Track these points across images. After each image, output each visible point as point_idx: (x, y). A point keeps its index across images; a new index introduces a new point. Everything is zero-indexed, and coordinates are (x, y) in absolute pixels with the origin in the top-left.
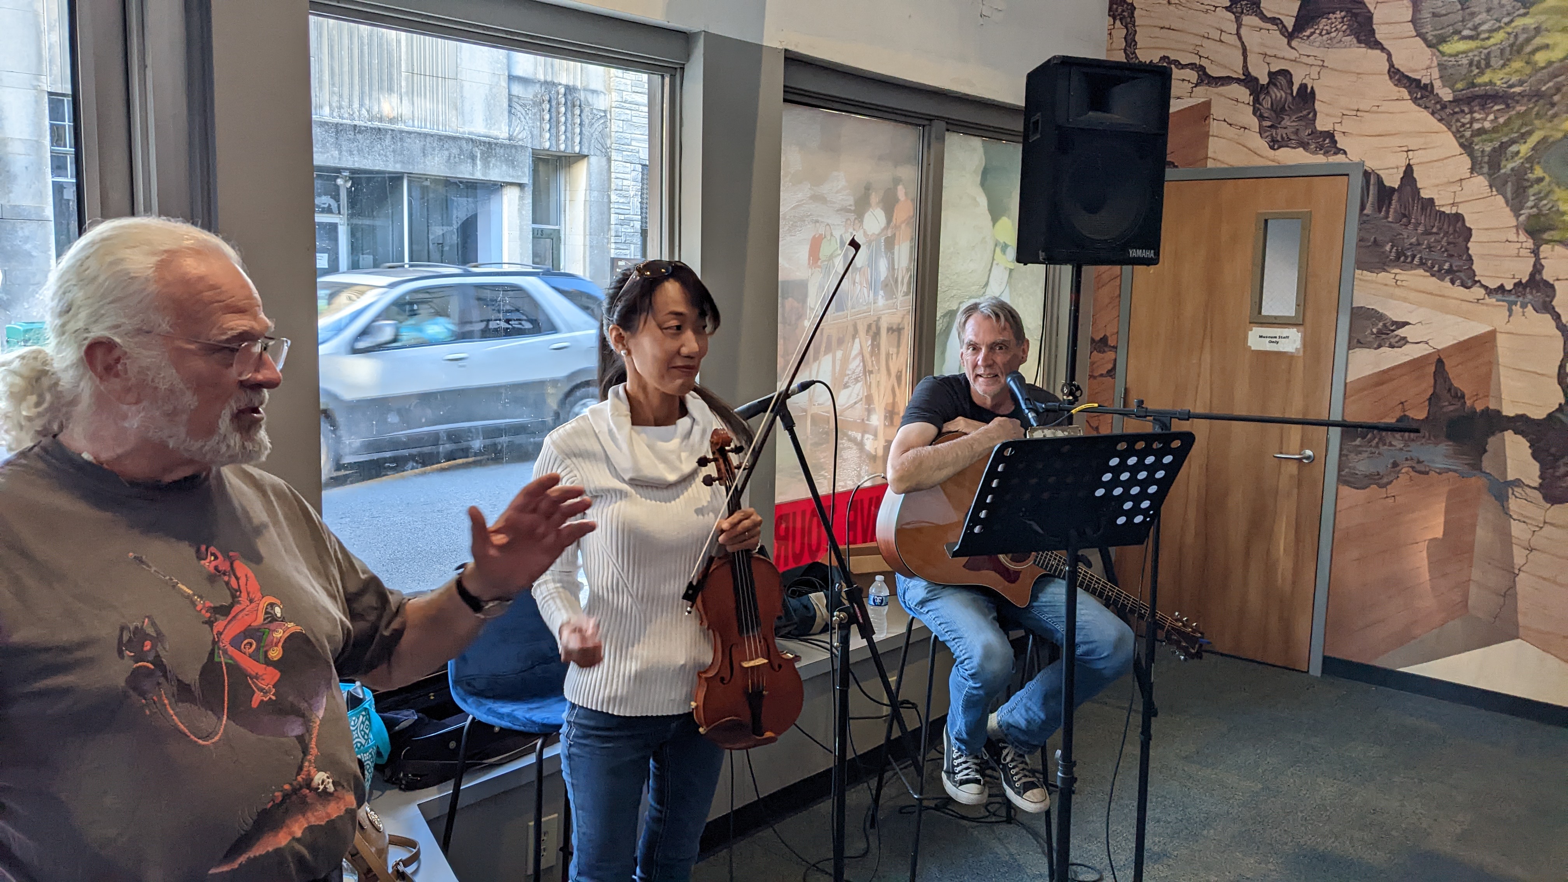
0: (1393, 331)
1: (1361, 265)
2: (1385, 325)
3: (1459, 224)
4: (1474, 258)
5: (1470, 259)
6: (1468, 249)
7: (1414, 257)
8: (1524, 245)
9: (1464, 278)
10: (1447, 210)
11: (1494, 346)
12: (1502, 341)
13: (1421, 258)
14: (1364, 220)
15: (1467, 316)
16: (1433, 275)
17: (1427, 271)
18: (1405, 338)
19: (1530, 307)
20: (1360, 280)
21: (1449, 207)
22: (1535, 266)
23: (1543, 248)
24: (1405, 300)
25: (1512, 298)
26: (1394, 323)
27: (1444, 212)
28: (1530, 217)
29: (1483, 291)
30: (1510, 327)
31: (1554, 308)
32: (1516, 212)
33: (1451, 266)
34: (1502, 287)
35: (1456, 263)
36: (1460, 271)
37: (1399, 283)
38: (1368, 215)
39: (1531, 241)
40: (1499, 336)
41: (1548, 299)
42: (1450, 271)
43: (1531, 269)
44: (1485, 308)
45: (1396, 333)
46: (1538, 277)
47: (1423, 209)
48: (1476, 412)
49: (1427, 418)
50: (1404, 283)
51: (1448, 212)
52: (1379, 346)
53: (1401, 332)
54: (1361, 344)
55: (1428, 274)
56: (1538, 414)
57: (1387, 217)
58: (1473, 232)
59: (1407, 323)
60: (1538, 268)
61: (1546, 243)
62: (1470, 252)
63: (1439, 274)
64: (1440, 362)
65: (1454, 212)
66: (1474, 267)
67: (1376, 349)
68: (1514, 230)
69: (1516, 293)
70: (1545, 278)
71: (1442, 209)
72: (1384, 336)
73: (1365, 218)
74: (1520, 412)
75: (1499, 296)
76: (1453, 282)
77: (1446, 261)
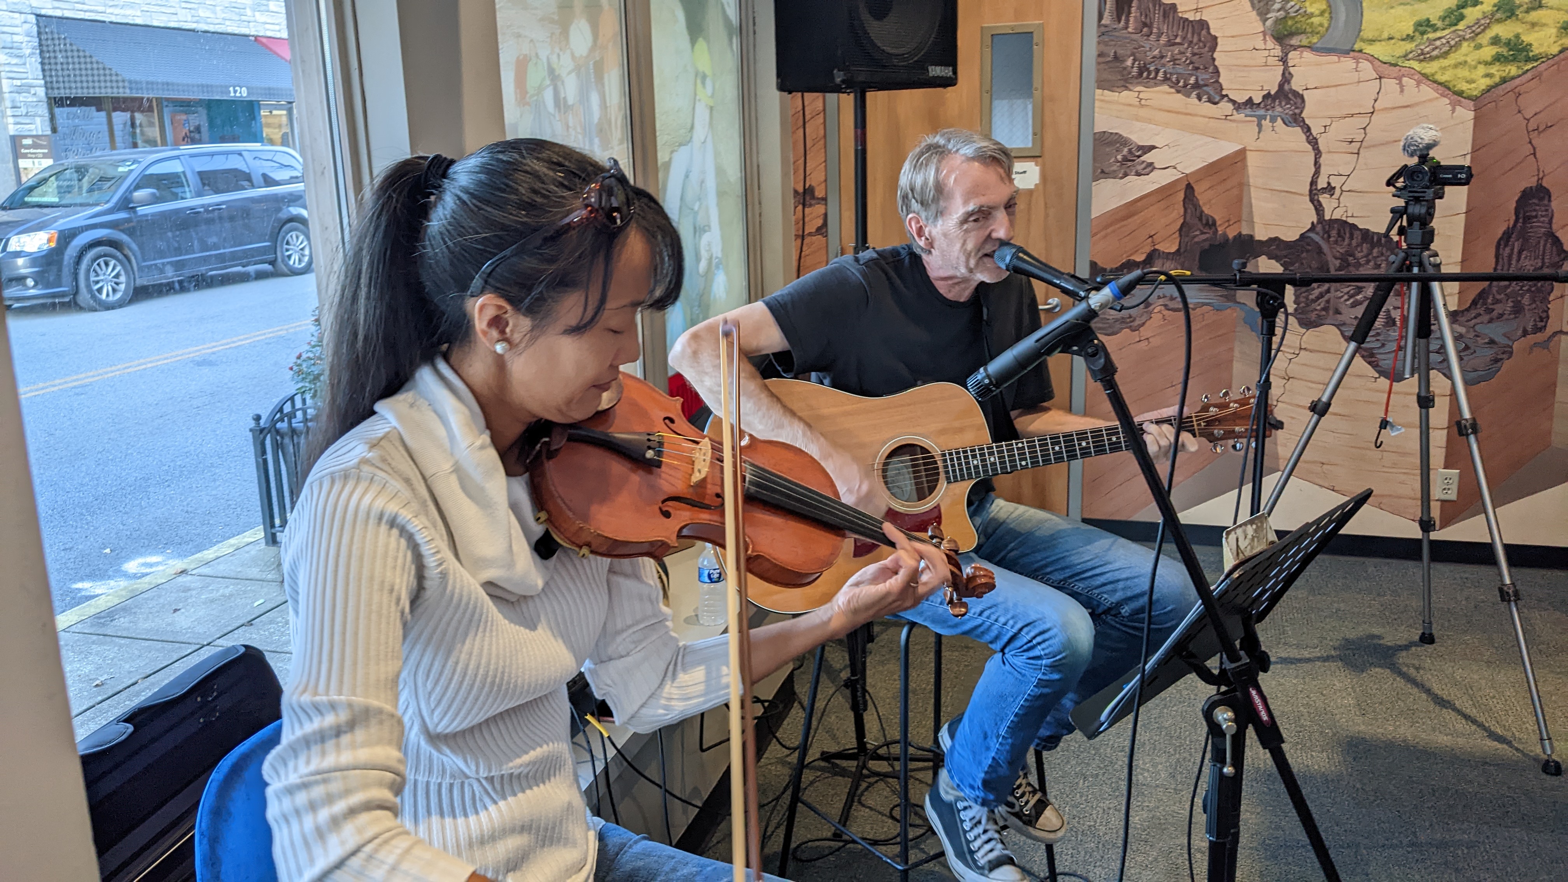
0: (1139, 157)
1: (1102, 84)
2: (1130, 151)
3: (1204, 32)
4: (1221, 70)
5: (1217, 72)
6: (1214, 60)
7: (1157, 71)
8: (1272, 53)
9: (1212, 93)
10: (1191, 17)
11: (1245, 167)
12: (1253, 161)
13: (1165, 72)
14: (1104, 32)
15: (1214, 135)
16: (1178, 92)
17: (1171, 87)
18: (1152, 164)
19: (1279, 120)
20: (1102, 101)
21: (1192, 13)
22: (1283, 74)
23: (1291, 55)
24: (1149, 121)
25: (1261, 112)
26: (1140, 148)
27: (1187, 19)
28: (1278, 21)
29: (1230, 106)
30: (1260, 144)
31: (1303, 121)
32: (1263, 15)
33: (1197, 79)
34: (1250, 101)
35: (1203, 76)
36: (1206, 85)
37: (1143, 102)
38: (1106, 26)
39: (1278, 47)
40: (1249, 154)
41: (1297, 111)
42: (1196, 86)
43: (1280, 78)
44: (1234, 125)
45: (1142, 158)
46: (1286, 87)
47: (1165, 15)
48: (1228, 240)
49: (1178, 250)
50: (1148, 102)
51: (1191, 19)
52: (1126, 175)
53: (1148, 158)
54: (1105, 174)
55: (1173, 90)
56: (1291, 235)
57: (1126, 28)
58: (1219, 40)
59: (1154, 147)
60: (1286, 78)
61: (1295, 50)
62: (1216, 63)
63: (1184, 90)
64: (1189, 188)
65: (1198, 18)
66: (1221, 80)
67: (1122, 178)
68: (1261, 36)
69: (1266, 106)
70: (1294, 88)
71: (1185, 16)
72: (1129, 163)
73: (1103, 29)
74: (1273, 236)
75: (1248, 111)
76: (1200, 99)
77: (1192, 75)
